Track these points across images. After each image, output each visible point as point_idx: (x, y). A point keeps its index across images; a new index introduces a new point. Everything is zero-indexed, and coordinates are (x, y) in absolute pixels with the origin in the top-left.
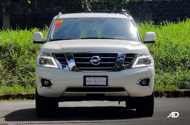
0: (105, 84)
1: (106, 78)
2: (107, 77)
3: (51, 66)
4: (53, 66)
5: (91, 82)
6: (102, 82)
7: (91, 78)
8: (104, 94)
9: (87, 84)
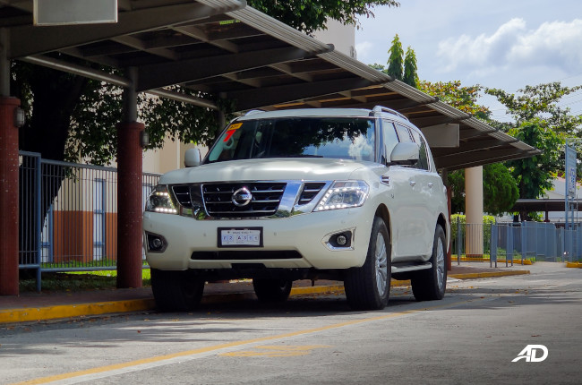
0: (258, 244)
1: (259, 232)
2: (261, 229)
3: (166, 210)
4: (170, 211)
5: (231, 239)
6: (251, 239)
7: (231, 231)
8: (262, 265)
9: (223, 243)
